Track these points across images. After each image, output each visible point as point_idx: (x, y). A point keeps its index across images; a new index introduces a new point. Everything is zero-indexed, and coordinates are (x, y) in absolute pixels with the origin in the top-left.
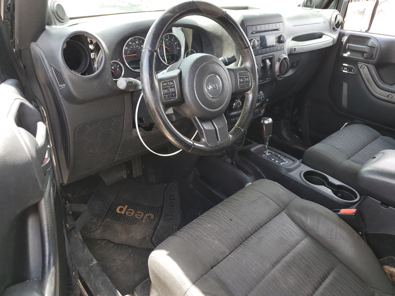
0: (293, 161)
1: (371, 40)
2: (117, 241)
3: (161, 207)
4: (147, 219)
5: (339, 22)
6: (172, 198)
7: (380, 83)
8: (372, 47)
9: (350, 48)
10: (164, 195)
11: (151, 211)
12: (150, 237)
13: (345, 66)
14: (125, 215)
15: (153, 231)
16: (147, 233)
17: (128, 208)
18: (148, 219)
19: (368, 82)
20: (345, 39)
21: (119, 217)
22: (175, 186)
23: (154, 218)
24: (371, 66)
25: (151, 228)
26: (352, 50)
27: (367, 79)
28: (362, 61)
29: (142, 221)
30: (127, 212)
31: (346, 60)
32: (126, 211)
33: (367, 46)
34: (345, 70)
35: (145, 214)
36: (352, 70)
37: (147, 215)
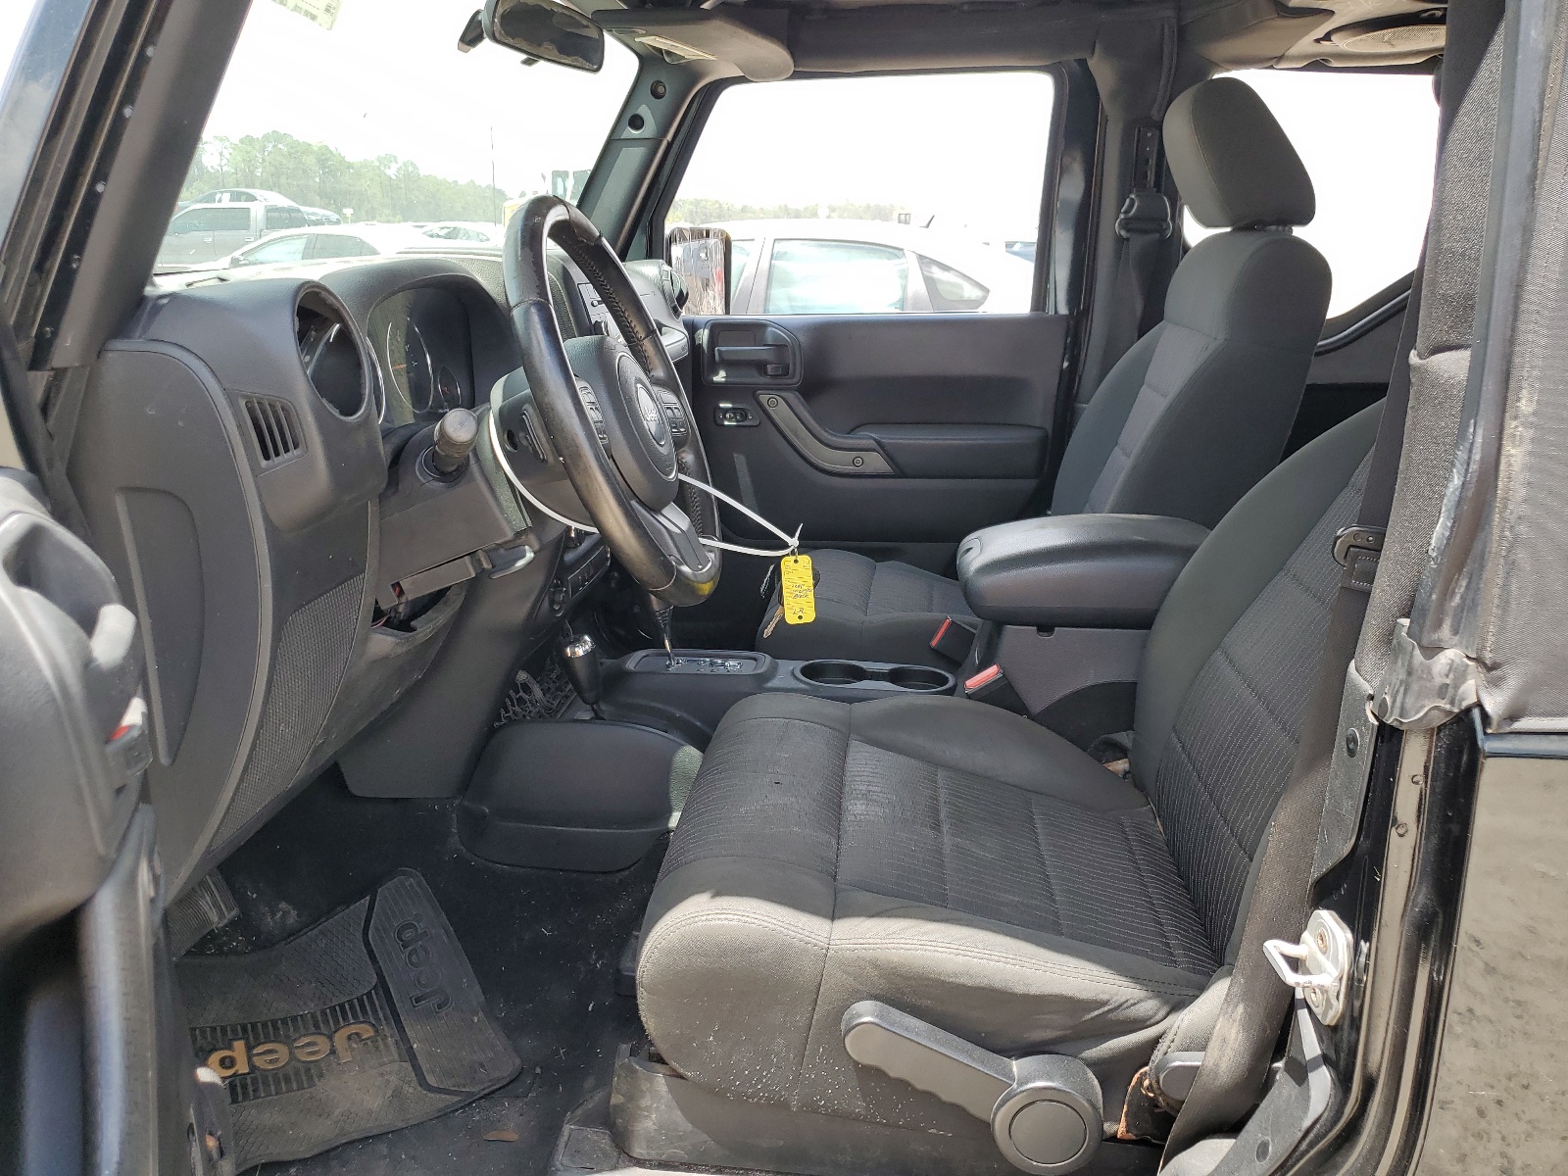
0: (755, 659)
1: (770, 329)
2: (303, 1152)
3: (375, 988)
4: (350, 1046)
5: (681, 292)
6: (408, 935)
7: (825, 436)
8: (780, 347)
9: (726, 357)
10: (367, 944)
11: (345, 1018)
12: (415, 1083)
13: (726, 410)
14: (258, 1073)
15: (408, 1066)
16: (393, 1078)
17: (249, 1048)
18: (355, 1046)
19: (797, 436)
20: (704, 336)
21: (239, 1089)
22: (411, 885)
23: (377, 1031)
24: (791, 396)
25: (394, 1061)
26: (729, 364)
27: (792, 431)
28: (767, 388)
29: (338, 1058)
30: (258, 1062)
31: (723, 391)
32: (249, 1059)
33: (765, 345)
34: (730, 420)
35: (330, 1038)
36: (746, 416)
37: (340, 1038)
